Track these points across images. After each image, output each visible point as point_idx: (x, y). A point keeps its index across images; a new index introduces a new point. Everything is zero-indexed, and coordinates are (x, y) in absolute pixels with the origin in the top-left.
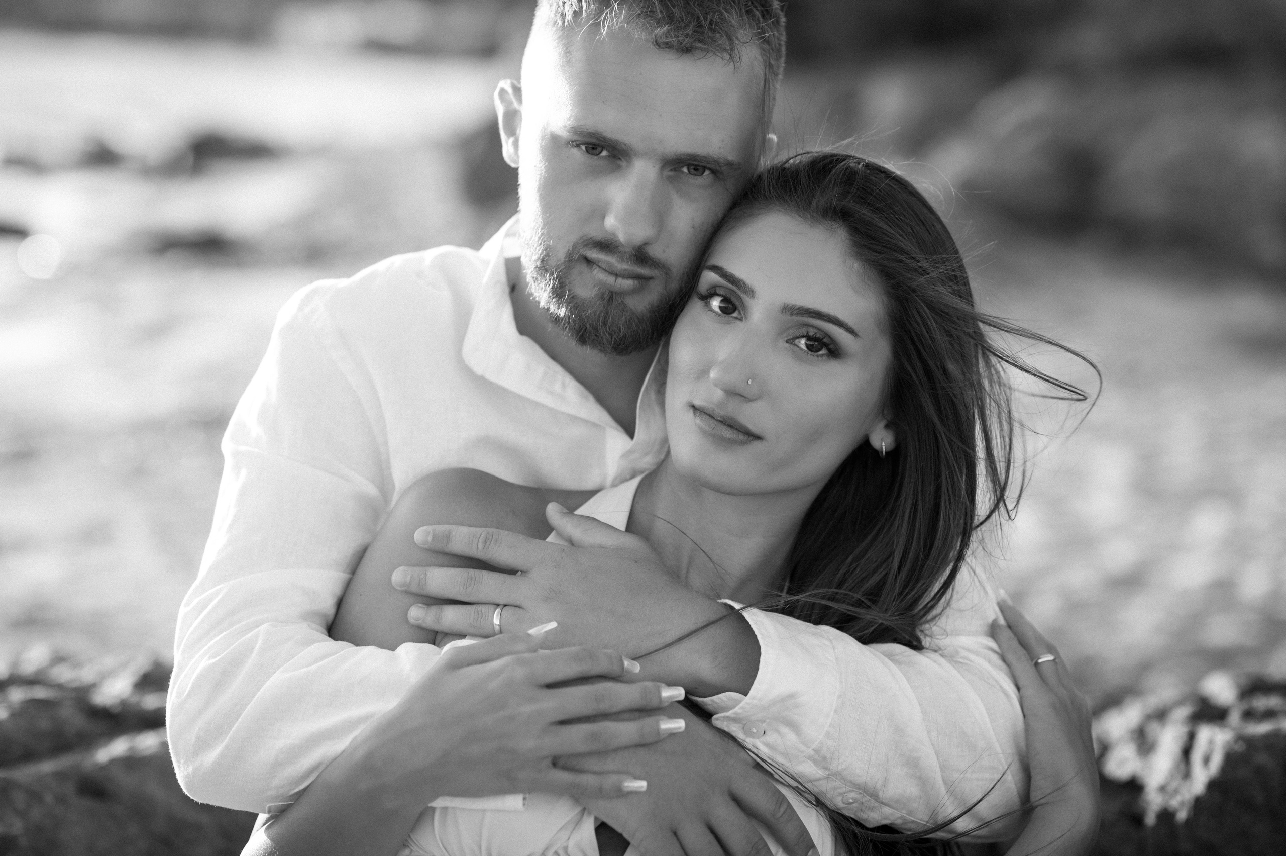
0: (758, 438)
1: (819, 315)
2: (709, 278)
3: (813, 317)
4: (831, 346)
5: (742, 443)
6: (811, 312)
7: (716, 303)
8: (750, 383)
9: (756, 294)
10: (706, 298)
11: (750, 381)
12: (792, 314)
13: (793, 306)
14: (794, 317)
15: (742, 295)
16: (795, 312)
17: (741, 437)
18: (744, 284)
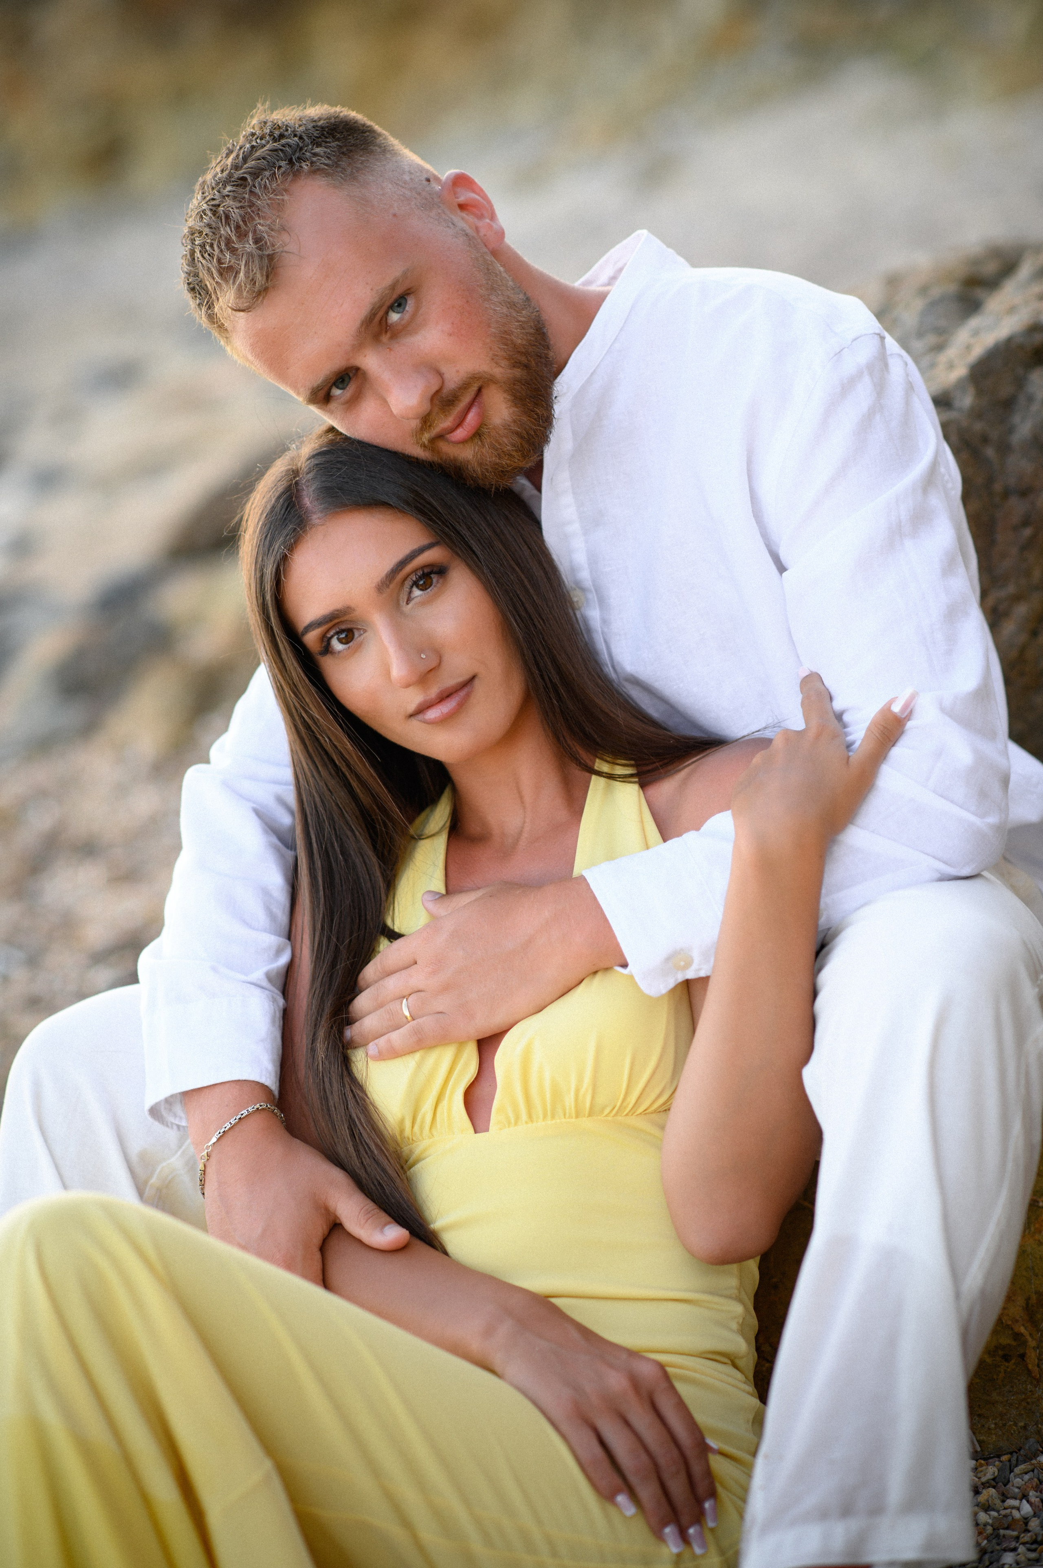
0: (473, 678)
1: (402, 564)
2: (311, 639)
3: (401, 570)
4: (435, 569)
5: (468, 695)
6: (397, 569)
7: (337, 645)
8: (424, 657)
9: (353, 605)
10: (327, 649)
11: (423, 656)
12: (388, 586)
13: (381, 581)
14: (391, 586)
15: (346, 618)
16: (388, 583)
17: (462, 693)
18: (338, 610)
